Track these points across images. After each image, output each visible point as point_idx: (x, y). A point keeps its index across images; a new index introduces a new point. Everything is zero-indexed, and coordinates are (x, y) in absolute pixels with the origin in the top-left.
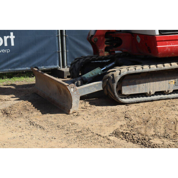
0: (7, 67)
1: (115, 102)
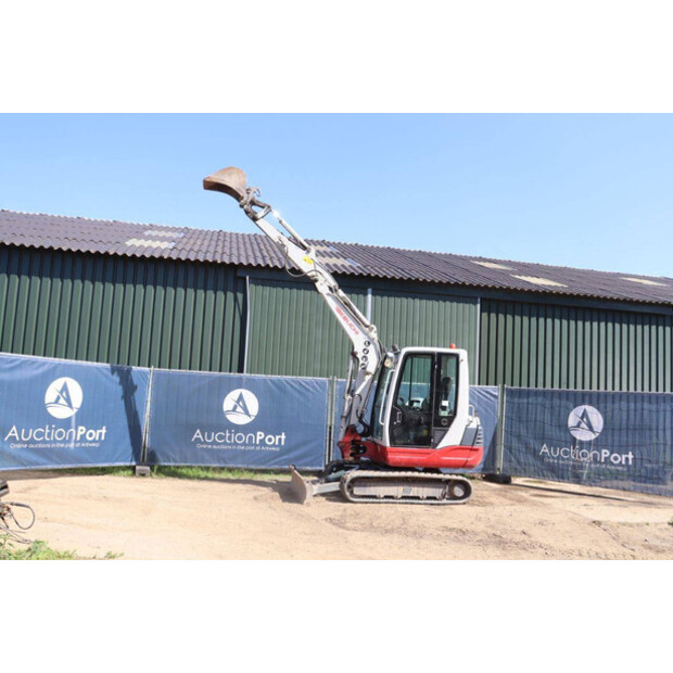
0: (276, 464)
1: (346, 500)
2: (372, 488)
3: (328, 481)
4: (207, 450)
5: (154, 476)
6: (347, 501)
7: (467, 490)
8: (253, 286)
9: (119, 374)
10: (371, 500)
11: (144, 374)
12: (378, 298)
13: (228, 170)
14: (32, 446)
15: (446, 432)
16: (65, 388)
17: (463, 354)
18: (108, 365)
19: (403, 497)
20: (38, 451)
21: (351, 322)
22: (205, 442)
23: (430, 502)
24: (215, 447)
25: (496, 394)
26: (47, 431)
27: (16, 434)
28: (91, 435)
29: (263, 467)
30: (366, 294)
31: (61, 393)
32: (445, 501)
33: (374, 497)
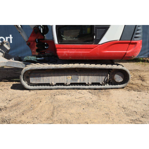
2: (45, 78)
23: (95, 86)
32: (107, 86)
33: (48, 84)
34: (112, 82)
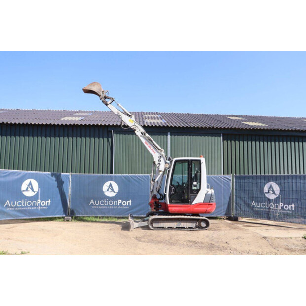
0: (127, 214)
2: (162, 224)
3: (144, 221)
4: (96, 208)
5: (73, 221)
6: (150, 229)
7: (208, 224)
8: (115, 135)
9: (55, 176)
10: (162, 229)
11: (67, 177)
12: (173, 137)
13: (93, 84)
14: (16, 209)
15: (196, 196)
16: (30, 183)
17: (203, 160)
18: (50, 173)
19: (177, 228)
20: (19, 211)
21: (152, 148)
22: (95, 205)
23: (190, 229)
24: (100, 207)
25: (230, 178)
26: (23, 202)
27: (9, 204)
28: (43, 203)
29: (122, 216)
30: (167, 135)
31: (29, 185)
32: (197, 229)
33: (163, 227)
34: (200, 227)
